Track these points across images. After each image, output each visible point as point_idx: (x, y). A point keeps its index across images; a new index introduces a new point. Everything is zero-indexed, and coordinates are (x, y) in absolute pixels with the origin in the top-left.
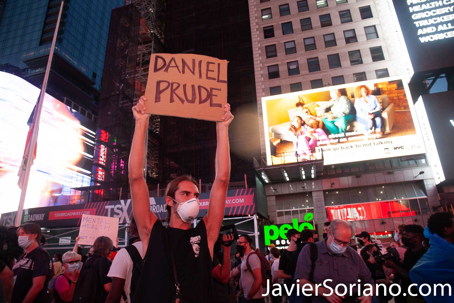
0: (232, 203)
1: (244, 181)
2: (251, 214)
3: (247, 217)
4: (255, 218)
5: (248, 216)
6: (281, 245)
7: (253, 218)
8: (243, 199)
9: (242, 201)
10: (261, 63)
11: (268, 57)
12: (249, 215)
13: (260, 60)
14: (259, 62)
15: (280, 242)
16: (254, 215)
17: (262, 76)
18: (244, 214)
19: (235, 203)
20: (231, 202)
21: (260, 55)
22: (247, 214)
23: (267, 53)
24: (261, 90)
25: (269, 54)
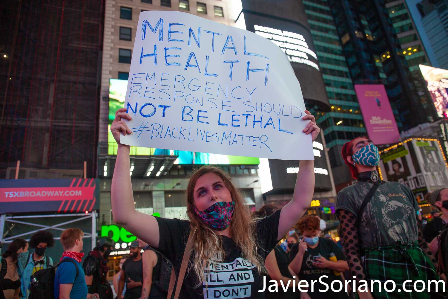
0: (65, 196)
1: (83, 169)
2: (90, 210)
3: (83, 215)
4: (94, 215)
5: (85, 212)
6: (121, 249)
7: (91, 215)
8: (80, 192)
9: (79, 193)
10: (112, 42)
11: (121, 39)
12: (87, 212)
13: (112, 39)
14: (110, 41)
15: (121, 245)
16: (93, 213)
17: (111, 56)
18: (80, 210)
19: (68, 195)
20: (63, 193)
21: (112, 34)
22: (84, 211)
23: (120, 34)
24: (108, 72)
25: (123, 36)
